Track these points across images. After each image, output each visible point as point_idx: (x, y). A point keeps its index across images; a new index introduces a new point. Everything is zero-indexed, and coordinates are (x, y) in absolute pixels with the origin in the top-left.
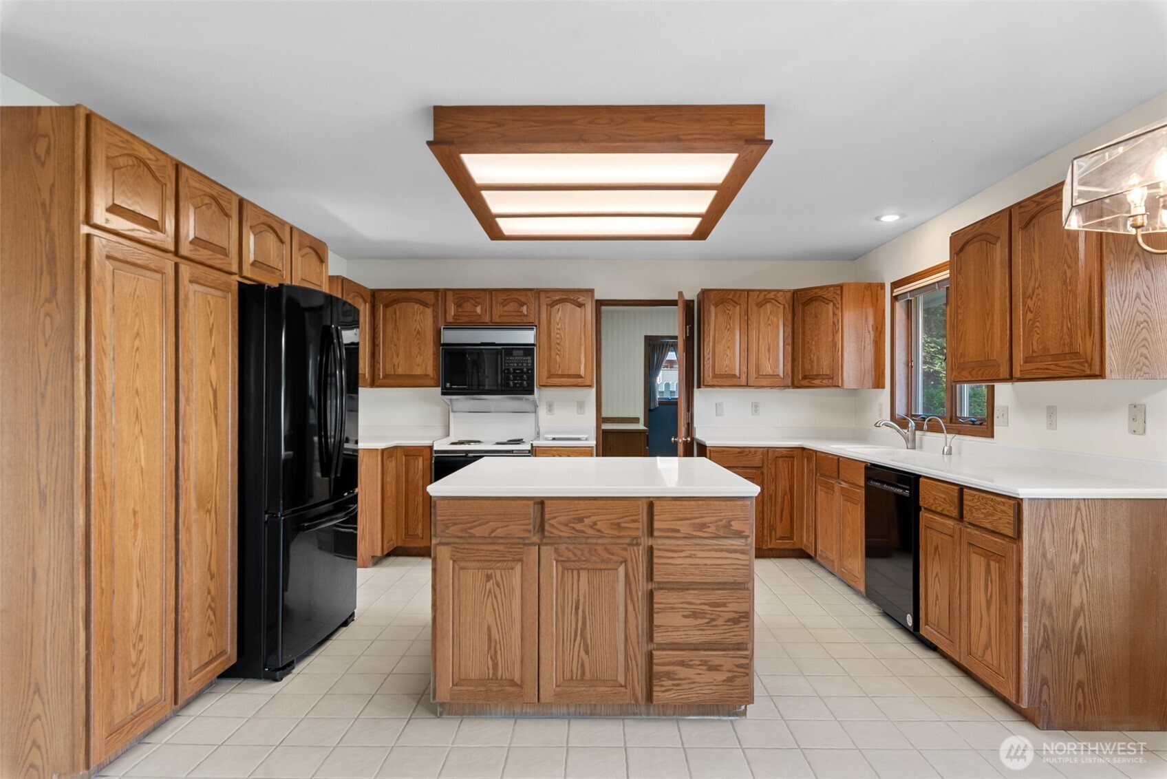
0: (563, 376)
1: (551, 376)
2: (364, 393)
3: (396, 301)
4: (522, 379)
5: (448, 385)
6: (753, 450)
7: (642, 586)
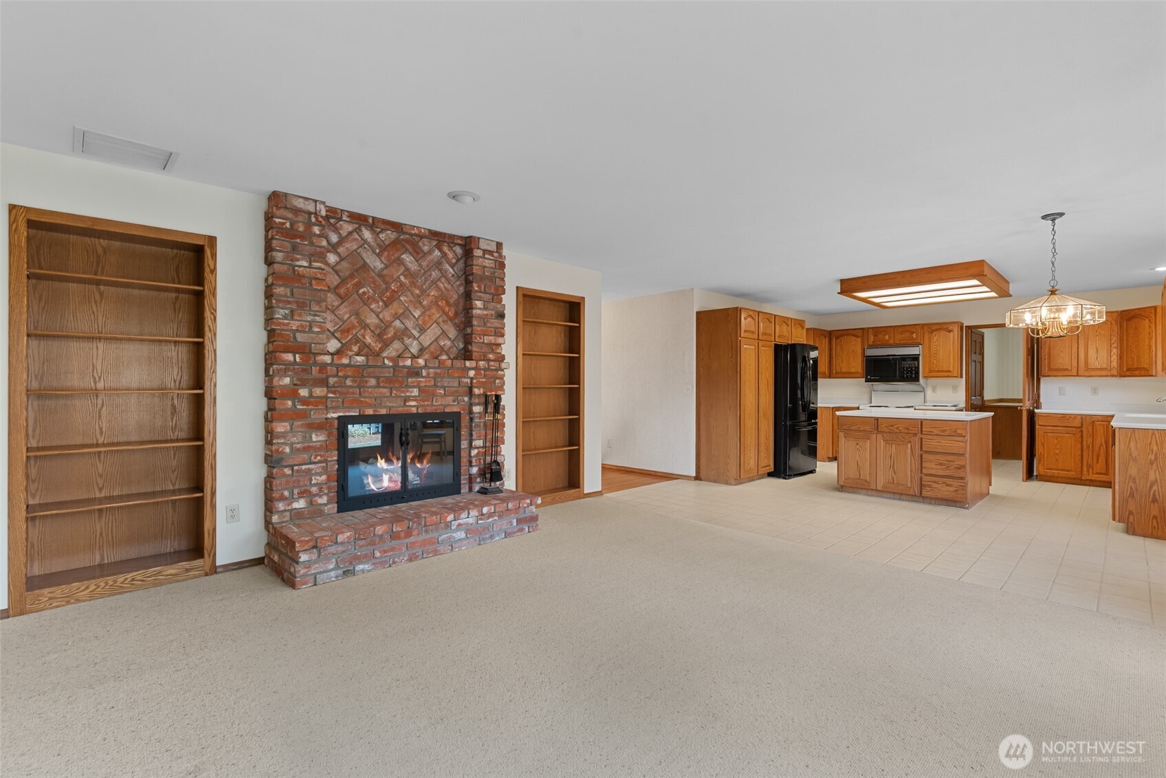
0: (938, 371)
1: (931, 371)
2: (820, 381)
3: (842, 335)
4: (911, 373)
5: (869, 377)
6: (1073, 416)
7: (918, 452)
